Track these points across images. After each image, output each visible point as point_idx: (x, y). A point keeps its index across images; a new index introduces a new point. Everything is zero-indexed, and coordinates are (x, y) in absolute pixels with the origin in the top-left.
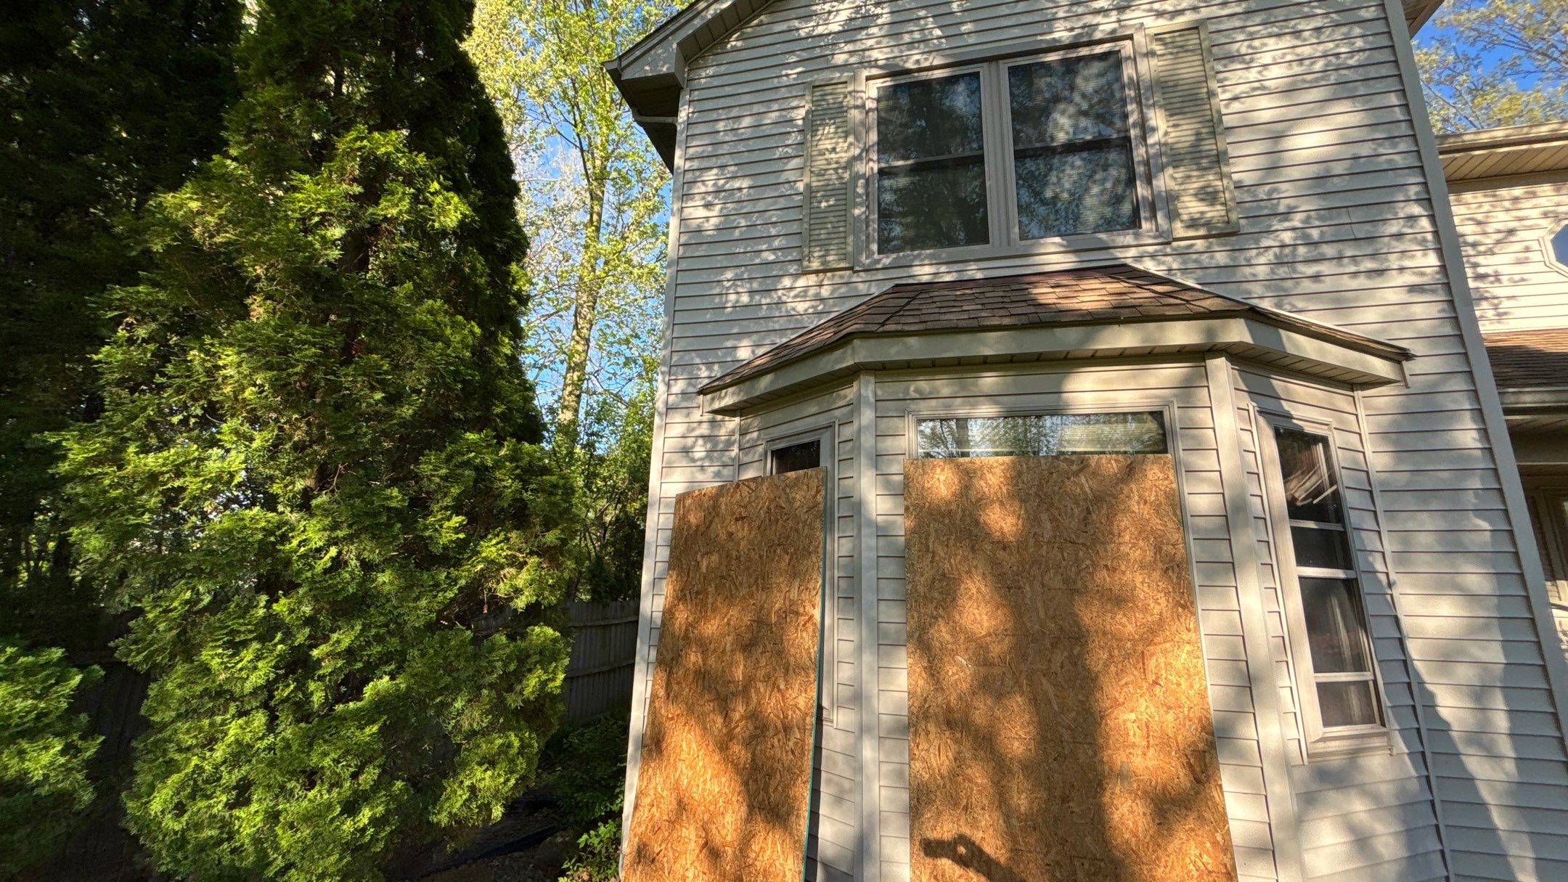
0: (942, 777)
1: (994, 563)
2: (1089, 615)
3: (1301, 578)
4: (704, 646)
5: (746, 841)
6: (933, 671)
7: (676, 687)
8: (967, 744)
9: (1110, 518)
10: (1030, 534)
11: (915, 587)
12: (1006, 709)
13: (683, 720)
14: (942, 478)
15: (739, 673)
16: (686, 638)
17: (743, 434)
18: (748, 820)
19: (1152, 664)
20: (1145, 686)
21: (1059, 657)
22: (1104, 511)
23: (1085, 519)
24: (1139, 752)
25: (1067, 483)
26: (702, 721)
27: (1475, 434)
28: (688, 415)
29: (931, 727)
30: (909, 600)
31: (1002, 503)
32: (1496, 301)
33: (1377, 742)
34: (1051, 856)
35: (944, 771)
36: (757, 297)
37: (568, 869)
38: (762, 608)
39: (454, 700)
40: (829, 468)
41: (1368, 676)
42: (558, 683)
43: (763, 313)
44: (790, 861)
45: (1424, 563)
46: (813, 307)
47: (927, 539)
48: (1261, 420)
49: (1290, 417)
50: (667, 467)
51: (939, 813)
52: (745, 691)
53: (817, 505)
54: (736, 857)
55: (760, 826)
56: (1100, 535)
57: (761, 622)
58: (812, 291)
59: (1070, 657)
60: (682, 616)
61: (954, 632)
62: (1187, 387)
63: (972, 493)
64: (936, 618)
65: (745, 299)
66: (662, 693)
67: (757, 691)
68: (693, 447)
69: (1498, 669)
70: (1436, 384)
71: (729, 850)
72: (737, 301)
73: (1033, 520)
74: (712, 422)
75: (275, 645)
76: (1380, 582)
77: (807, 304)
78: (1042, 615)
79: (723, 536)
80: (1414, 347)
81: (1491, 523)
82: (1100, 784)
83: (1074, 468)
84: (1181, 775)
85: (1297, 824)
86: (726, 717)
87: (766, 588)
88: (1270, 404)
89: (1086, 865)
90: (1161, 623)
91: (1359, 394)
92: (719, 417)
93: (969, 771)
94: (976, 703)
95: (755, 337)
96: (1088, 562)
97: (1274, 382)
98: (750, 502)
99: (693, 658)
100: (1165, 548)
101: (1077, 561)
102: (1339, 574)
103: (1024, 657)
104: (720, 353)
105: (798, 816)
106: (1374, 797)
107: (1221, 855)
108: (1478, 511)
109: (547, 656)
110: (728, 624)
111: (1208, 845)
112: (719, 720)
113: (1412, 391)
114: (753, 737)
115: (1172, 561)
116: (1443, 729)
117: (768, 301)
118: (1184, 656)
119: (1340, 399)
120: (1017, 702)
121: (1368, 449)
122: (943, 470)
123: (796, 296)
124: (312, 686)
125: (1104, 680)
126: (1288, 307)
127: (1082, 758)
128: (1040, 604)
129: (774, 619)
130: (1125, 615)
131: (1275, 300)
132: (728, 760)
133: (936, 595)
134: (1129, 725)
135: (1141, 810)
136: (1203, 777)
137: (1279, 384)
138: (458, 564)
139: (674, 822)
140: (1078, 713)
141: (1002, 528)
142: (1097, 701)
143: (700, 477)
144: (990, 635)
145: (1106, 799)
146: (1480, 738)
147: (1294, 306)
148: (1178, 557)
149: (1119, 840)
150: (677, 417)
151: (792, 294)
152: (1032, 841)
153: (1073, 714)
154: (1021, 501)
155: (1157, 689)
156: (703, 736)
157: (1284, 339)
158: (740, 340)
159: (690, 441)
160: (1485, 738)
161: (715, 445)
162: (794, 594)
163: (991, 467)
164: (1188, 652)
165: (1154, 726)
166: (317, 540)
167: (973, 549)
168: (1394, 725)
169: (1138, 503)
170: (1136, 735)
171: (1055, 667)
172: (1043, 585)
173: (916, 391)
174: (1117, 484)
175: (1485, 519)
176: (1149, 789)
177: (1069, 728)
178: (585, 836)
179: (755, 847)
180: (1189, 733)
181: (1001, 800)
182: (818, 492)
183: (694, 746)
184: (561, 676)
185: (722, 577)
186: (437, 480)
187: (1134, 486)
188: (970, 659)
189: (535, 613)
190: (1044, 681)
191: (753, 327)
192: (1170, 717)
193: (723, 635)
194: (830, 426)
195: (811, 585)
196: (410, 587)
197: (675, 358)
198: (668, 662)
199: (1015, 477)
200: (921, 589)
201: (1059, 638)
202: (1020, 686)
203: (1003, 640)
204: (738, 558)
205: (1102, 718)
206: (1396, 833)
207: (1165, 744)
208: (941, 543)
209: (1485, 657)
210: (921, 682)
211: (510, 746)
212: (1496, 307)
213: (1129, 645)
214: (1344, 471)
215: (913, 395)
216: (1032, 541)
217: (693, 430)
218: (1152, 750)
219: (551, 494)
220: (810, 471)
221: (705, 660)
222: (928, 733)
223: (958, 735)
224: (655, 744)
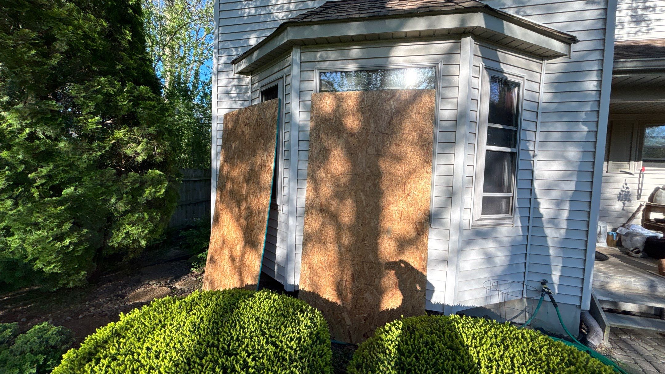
0: (316, 231)
1: (347, 143)
2: (384, 165)
3: (487, 151)
4: (233, 180)
5: (243, 255)
6: (316, 190)
7: (223, 197)
8: (327, 219)
9: (401, 122)
10: (364, 130)
11: (312, 154)
12: (344, 204)
13: (225, 210)
14: (328, 102)
15: (244, 192)
16: (227, 177)
17: (252, 85)
18: (244, 247)
19: (408, 187)
20: (404, 196)
21: (369, 184)
22: (399, 118)
23: (390, 122)
24: (396, 223)
25: (384, 104)
26: (231, 211)
27: (595, 83)
28: (228, 75)
29: (314, 212)
30: (311, 160)
31: (353, 115)
32: (649, 22)
33: (507, 221)
34: (355, 261)
35: (317, 228)
36: (259, 10)
37: (194, 265)
38: (253, 164)
39: (111, 199)
40: (281, 98)
41: (510, 195)
42: (161, 193)
43: (262, 19)
44: (257, 262)
45: (552, 146)
46: (286, 15)
47: (319, 132)
48: (485, 72)
49: (502, 72)
50: (219, 101)
51: (314, 245)
52: (246, 199)
53: (275, 117)
54: (240, 261)
55: (248, 249)
56: (395, 130)
57: (252, 170)
58: (286, 6)
59: (373, 184)
60: (226, 168)
61: (326, 173)
62: (450, 54)
63: (341, 110)
64: (320, 167)
65: (253, 11)
66: (219, 200)
67: (250, 198)
68: (230, 91)
69: (570, 193)
70: (583, 56)
71: (238, 258)
72: (249, 13)
73: (366, 122)
74: (239, 78)
75: (5, 171)
76: (530, 155)
77: (283, 14)
78: (364, 166)
79: (240, 133)
80: (579, 36)
81: (588, 128)
82: (378, 235)
83: (389, 96)
84: (412, 232)
85: (460, 251)
86: (239, 209)
87: (255, 156)
88: (493, 65)
89: (368, 265)
90: (415, 170)
91: (545, 62)
92: (242, 76)
93: (327, 229)
94: (332, 203)
95: (258, 32)
96: (388, 142)
97: (498, 53)
98: (250, 117)
99: (229, 186)
100: (424, 135)
101: (383, 142)
102: (508, 150)
103: (354, 184)
104: (241, 41)
105: (261, 246)
106: (500, 242)
107: (422, 262)
108: (584, 122)
109: (156, 182)
110: (241, 171)
111: (418, 258)
112: (237, 210)
113: (571, 60)
114: (248, 216)
115: (425, 141)
116: (540, 217)
117: (264, 12)
118: (423, 183)
119: (534, 65)
120: (349, 202)
121: (542, 91)
122: (329, 98)
123: (278, 9)
124: (33, 190)
125: (386, 193)
126: (522, 13)
127: (372, 225)
128: (364, 161)
129: (257, 169)
130: (400, 166)
131: (516, 9)
132: (239, 225)
133: (321, 157)
134: (394, 212)
135: (393, 245)
136: (421, 233)
137: (501, 54)
138: (103, 140)
139: (221, 248)
140: (374, 207)
141: (352, 126)
142: (382, 202)
143: (234, 106)
144: (341, 174)
145: (380, 241)
146: (554, 221)
147: (525, 12)
148: (429, 140)
149: (382, 256)
150: (223, 76)
151: (276, 8)
152: (348, 256)
153: (371, 208)
154: (363, 113)
155: (409, 197)
156: (232, 216)
157: (505, 27)
158: (250, 34)
159: (229, 88)
160: (556, 221)
161: (240, 90)
162: (265, 158)
163: (351, 97)
164: (425, 182)
165: (404, 212)
166: (17, 125)
167: (339, 137)
168: (518, 215)
169: (416, 114)
170: (396, 216)
171: (367, 188)
172: (367, 153)
173: (321, 57)
174: (407, 104)
175: (586, 125)
176: (398, 237)
177: (369, 213)
178: (200, 254)
179: (246, 257)
180: (419, 216)
181: (338, 240)
182: (276, 110)
183: (229, 220)
184: (164, 190)
185: (240, 151)
186: (82, 99)
187: (415, 105)
188: (332, 185)
189: (148, 164)
190: (361, 194)
191: (257, 27)
192: (412, 209)
193: (240, 176)
194: (282, 77)
195: (271, 154)
196: (77, 149)
197: (220, 45)
198: (221, 188)
199: (361, 101)
200: (315, 155)
201: (370, 175)
202: (351, 196)
203: (346, 177)
204: (245, 143)
205: (383, 209)
206: (506, 256)
207: (407, 220)
208: (325, 134)
209: (566, 188)
210: (311, 194)
211: (144, 218)
212: (648, 25)
213: (400, 179)
214: (525, 102)
215: (319, 59)
216: (364, 132)
217: (231, 82)
218: (402, 222)
219: (151, 110)
220: (273, 100)
221: (233, 186)
222: (312, 214)
223: (324, 215)
224: (217, 219)
